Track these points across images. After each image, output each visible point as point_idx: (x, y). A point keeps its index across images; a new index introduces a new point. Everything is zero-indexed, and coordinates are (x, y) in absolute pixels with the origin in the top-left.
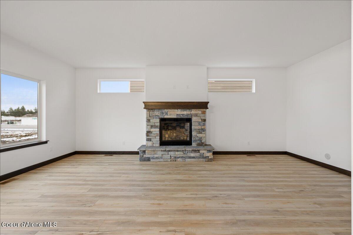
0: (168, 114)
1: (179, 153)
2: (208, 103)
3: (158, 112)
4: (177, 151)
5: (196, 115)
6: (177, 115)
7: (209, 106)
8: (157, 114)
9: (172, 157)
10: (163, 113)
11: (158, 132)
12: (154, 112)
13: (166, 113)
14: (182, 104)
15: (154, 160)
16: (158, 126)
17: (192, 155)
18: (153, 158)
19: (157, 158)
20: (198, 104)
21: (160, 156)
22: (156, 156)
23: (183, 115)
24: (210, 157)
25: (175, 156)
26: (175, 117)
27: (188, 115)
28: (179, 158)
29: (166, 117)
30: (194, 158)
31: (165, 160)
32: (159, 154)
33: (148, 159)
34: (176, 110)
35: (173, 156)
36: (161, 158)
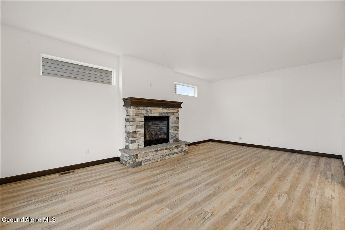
0: (152, 113)
1: (166, 151)
2: (182, 103)
3: (143, 110)
4: (165, 149)
5: (173, 114)
6: (159, 113)
7: (182, 106)
8: (142, 112)
9: (162, 156)
10: (147, 111)
11: (143, 132)
12: (139, 110)
13: (150, 111)
14: (165, 103)
15: (146, 163)
16: (142, 125)
17: (176, 151)
18: (145, 161)
19: (149, 160)
20: (176, 104)
21: (152, 157)
22: (148, 158)
23: (164, 113)
24: (187, 150)
25: (163, 154)
26: (157, 115)
27: (167, 113)
28: (166, 155)
29: (150, 115)
30: (177, 153)
31: (156, 161)
32: (151, 155)
33: (140, 164)
34: (158, 109)
35: (162, 154)
36: (153, 159)
